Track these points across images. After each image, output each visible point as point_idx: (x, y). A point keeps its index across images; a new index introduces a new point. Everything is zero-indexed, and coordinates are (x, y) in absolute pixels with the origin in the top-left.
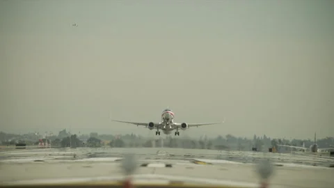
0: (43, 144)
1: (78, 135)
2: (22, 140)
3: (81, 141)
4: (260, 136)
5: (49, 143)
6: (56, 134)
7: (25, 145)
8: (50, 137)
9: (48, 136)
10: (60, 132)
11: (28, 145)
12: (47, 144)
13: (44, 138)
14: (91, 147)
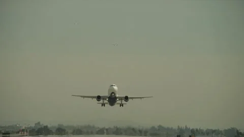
0: (23, 133)
1: (49, 126)
2: (7, 130)
3: (51, 131)
4: (183, 126)
5: (27, 132)
6: (33, 125)
7: (9, 134)
8: (28, 128)
9: (27, 127)
10: (36, 124)
11: (12, 134)
12: (25, 133)
13: (24, 128)
14: (59, 134)
